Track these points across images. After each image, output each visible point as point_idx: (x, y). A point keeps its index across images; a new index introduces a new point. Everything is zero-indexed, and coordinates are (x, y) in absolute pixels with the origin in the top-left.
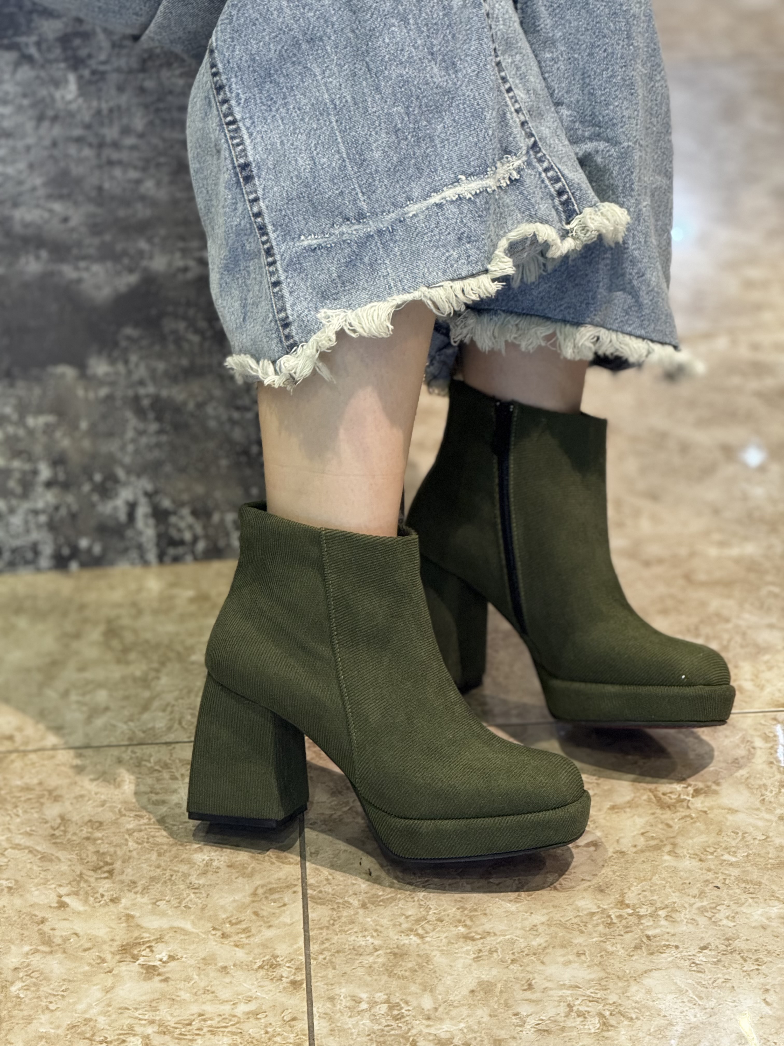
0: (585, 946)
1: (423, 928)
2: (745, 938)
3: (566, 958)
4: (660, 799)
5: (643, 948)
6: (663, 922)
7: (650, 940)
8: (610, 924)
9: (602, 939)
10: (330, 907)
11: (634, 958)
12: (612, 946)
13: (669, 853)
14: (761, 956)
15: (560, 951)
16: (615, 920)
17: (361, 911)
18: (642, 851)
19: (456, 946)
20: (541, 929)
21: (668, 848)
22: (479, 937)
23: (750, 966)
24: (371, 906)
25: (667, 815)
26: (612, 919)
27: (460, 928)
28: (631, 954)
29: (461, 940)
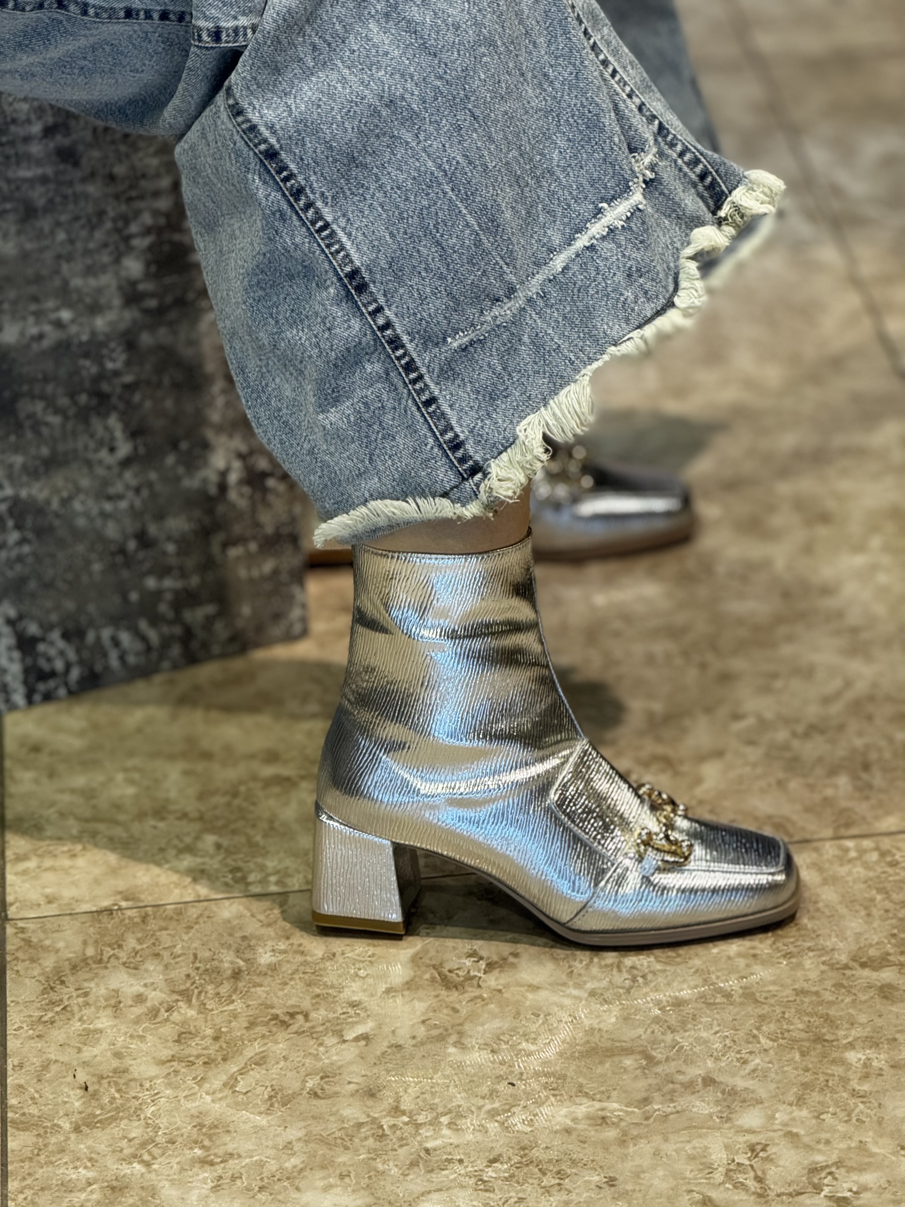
0: (350, 1165)
1: (149, 1153)
2: (544, 1145)
3: (325, 1182)
4: (446, 977)
5: (421, 1166)
6: (446, 1131)
7: (429, 1154)
8: (382, 1137)
9: (372, 1155)
10: (35, 1132)
11: (409, 1178)
12: (384, 1163)
13: (455, 1045)
14: (563, 1167)
15: (319, 1174)
16: (387, 1132)
17: (73, 1136)
18: (422, 1043)
19: (190, 1173)
20: (297, 1147)
21: (454, 1038)
22: (219, 1160)
23: (549, 1180)
24: (86, 1128)
25: (454, 995)
26: (384, 1130)
27: (196, 1150)
28: (407, 1172)
29: (197, 1165)
